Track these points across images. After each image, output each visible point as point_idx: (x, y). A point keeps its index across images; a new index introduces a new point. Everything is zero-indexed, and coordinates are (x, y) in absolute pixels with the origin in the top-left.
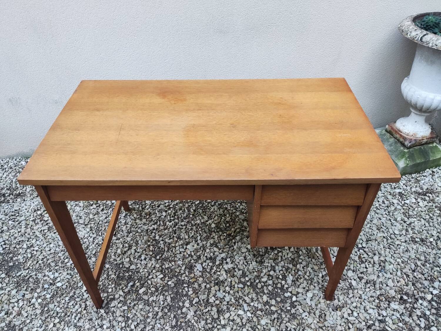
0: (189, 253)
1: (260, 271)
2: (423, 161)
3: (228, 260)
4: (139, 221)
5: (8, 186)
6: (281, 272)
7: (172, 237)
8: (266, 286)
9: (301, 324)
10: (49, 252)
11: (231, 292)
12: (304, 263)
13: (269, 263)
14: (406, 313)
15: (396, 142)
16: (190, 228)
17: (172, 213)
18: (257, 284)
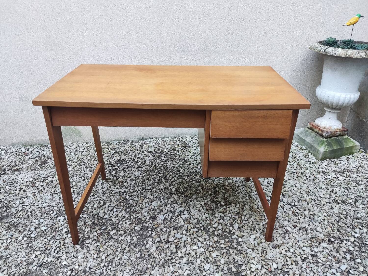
0: (153, 208)
1: (212, 220)
2: (339, 148)
3: (185, 212)
4: (113, 186)
5: (9, 163)
6: (229, 221)
7: (139, 197)
8: (217, 230)
9: (246, 257)
10: (37, 207)
11: (188, 234)
12: (248, 216)
13: (219, 215)
14: (334, 250)
15: (316, 135)
16: (154, 191)
17: (141, 181)
18: (209, 229)
